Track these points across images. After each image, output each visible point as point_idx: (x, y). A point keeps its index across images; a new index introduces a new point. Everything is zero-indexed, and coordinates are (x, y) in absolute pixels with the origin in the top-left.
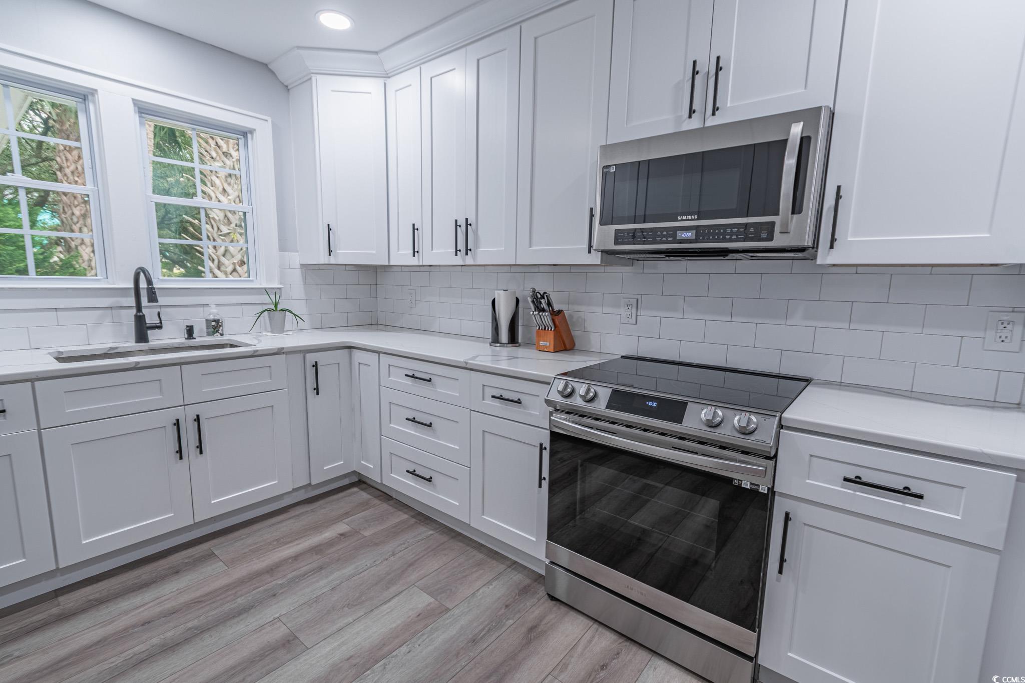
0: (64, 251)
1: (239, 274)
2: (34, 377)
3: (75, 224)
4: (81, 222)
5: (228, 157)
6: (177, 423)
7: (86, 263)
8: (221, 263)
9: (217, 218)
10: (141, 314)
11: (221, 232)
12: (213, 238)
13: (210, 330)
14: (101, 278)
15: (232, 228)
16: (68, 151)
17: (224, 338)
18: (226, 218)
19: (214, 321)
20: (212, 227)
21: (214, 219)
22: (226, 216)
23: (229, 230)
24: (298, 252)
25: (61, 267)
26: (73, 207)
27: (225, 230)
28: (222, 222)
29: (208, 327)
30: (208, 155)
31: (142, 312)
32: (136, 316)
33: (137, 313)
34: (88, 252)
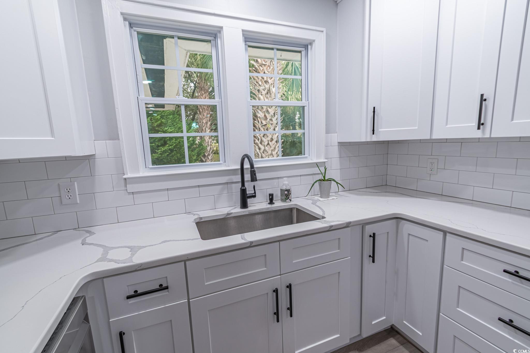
0: (200, 139)
1: (270, 146)
2: (186, 258)
3: (204, 127)
4: (205, 126)
5: (267, 83)
6: (276, 291)
7: (207, 143)
8: (262, 141)
9: (261, 117)
10: (244, 188)
11: (263, 124)
12: (259, 127)
13: (283, 197)
14: (222, 162)
15: (267, 122)
16: (202, 95)
17: (292, 203)
18: (265, 116)
19: (287, 190)
20: (258, 122)
21: (259, 117)
22: (265, 115)
23: (266, 122)
24: (336, 133)
25: (199, 145)
26: (203, 119)
27: (264, 123)
28: (263, 119)
29: (282, 195)
30: (258, 84)
31: (245, 186)
32: (241, 189)
33: (241, 187)
34: (208, 139)
